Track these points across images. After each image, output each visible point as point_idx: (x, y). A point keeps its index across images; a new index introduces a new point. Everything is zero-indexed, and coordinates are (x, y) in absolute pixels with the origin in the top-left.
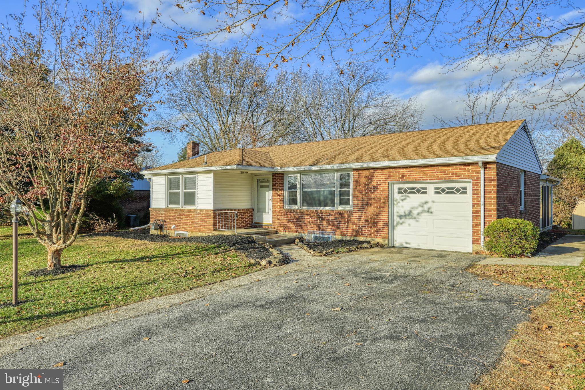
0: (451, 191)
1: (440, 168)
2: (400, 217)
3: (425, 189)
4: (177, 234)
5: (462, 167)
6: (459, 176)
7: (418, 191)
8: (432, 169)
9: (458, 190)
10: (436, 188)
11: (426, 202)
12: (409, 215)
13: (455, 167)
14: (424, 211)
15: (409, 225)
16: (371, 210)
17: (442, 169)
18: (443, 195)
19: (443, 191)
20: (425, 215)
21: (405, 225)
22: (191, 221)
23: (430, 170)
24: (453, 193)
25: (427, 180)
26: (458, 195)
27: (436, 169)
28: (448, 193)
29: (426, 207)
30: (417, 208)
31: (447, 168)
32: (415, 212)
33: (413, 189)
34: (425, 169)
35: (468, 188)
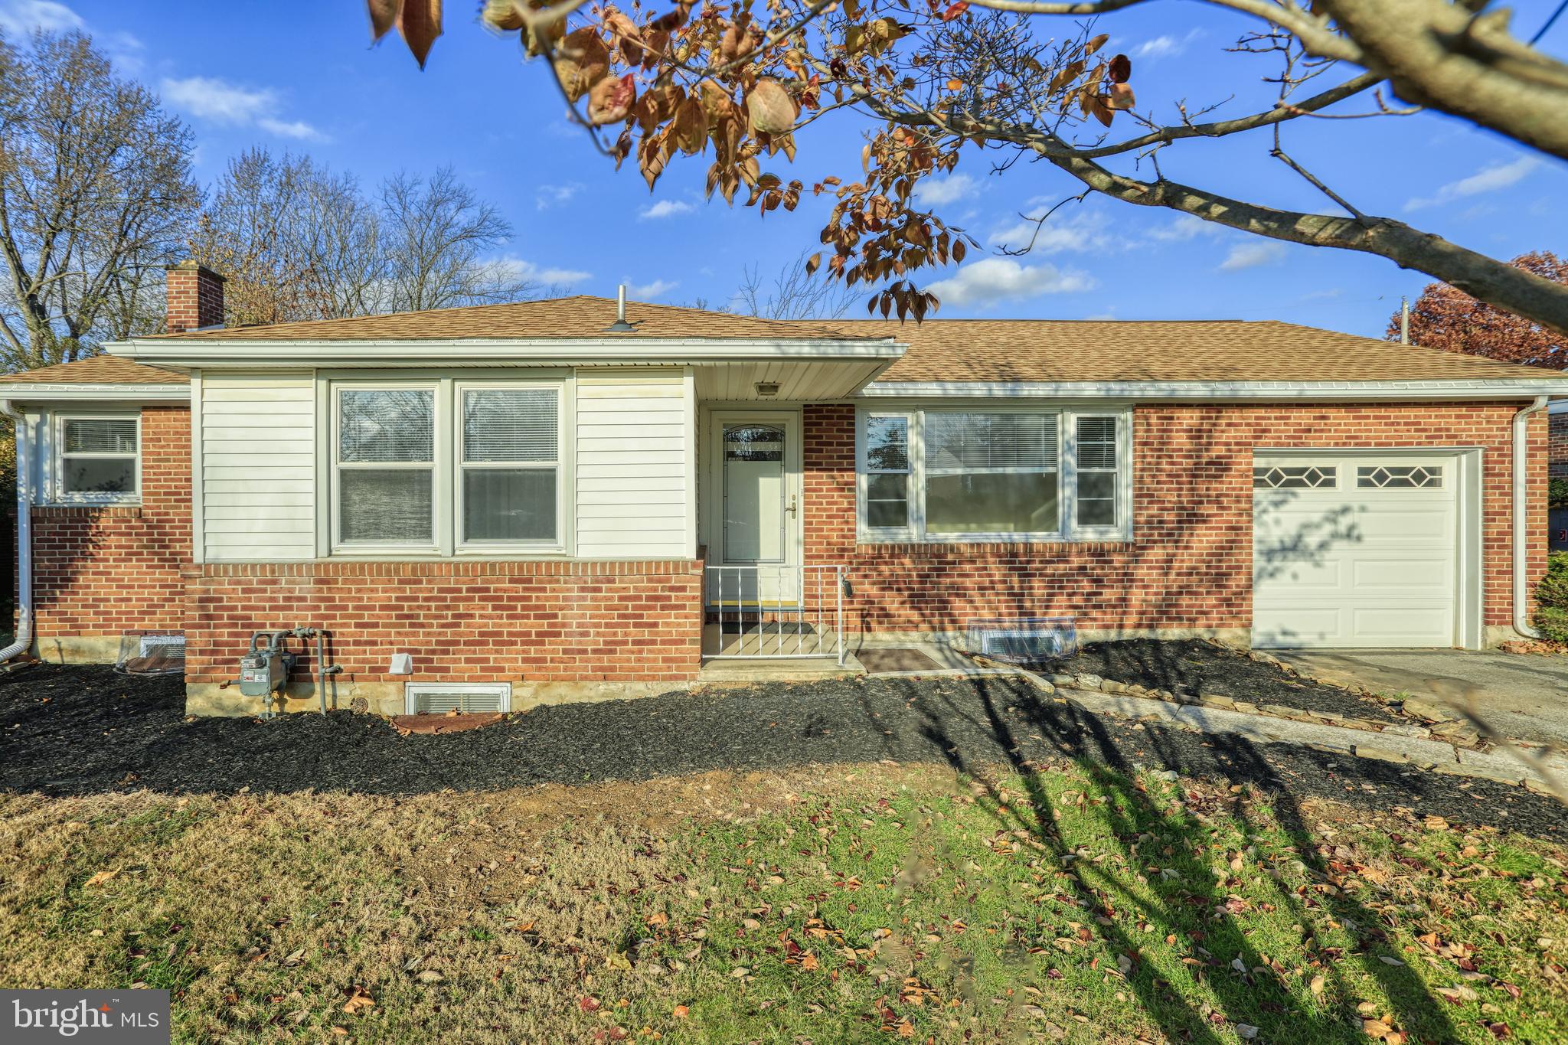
0: (1401, 479)
1: (1404, 412)
2: (1269, 554)
3: (1330, 471)
4: (424, 699)
5: (1464, 411)
6: (1455, 437)
7: (1313, 477)
8: (1383, 412)
9: (1419, 477)
10: (1363, 471)
11: (1345, 510)
12: (1293, 548)
13: (1444, 411)
14: (1335, 535)
15: (1295, 576)
16: (1203, 540)
17: (1411, 413)
18: (1381, 490)
19: (1381, 477)
20: (1338, 545)
21: (1285, 578)
22: (533, 626)
23: (1376, 417)
24: (1405, 483)
25: (1369, 444)
26: (1419, 491)
27: (1393, 413)
28: (1393, 484)
29: (1344, 522)
30: (1318, 526)
31: (1422, 412)
32: (1312, 540)
33: (1302, 471)
34: (1364, 412)
35: (1445, 472)
